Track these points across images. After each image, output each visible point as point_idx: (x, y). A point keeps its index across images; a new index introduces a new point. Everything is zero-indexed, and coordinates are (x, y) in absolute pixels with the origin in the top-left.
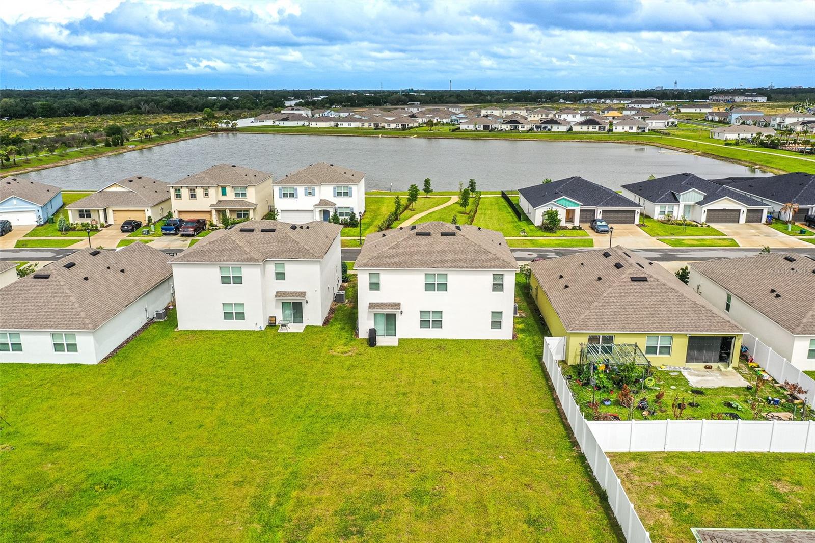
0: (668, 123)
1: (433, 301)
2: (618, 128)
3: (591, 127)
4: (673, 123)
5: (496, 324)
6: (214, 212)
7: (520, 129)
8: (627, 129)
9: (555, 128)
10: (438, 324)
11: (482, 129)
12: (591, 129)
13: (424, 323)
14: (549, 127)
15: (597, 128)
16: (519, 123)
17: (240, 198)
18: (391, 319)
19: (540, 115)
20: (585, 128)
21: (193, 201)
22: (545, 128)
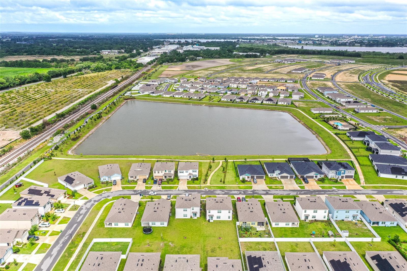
0: (300, 96)
1: (219, 214)
2: (280, 103)
3: (270, 102)
4: (302, 97)
5: (229, 218)
6: (164, 177)
7: (244, 101)
8: (283, 103)
9: (257, 102)
10: (220, 218)
11: (229, 101)
12: (270, 103)
13: (217, 218)
14: (254, 101)
15: (272, 102)
16: (243, 99)
17: (170, 173)
18: (212, 217)
19: (252, 91)
20: (268, 102)
21: (158, 174)
22: (253, 101)
